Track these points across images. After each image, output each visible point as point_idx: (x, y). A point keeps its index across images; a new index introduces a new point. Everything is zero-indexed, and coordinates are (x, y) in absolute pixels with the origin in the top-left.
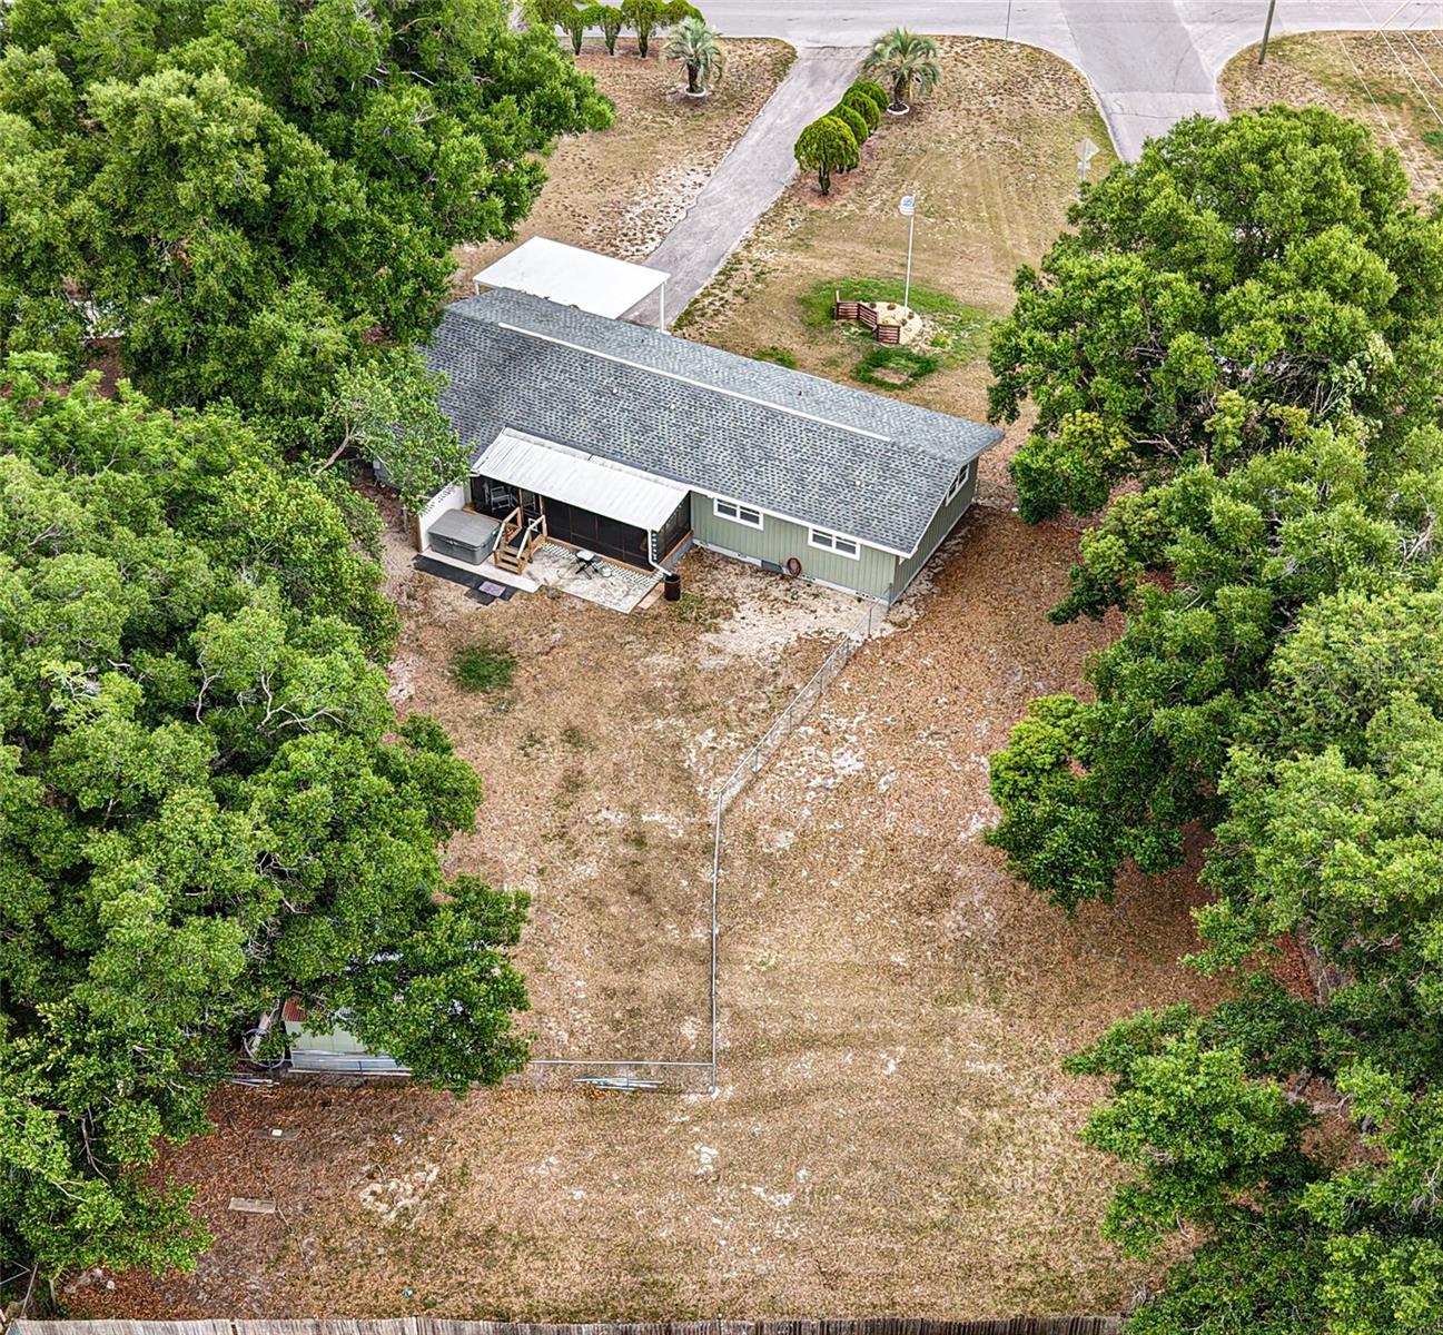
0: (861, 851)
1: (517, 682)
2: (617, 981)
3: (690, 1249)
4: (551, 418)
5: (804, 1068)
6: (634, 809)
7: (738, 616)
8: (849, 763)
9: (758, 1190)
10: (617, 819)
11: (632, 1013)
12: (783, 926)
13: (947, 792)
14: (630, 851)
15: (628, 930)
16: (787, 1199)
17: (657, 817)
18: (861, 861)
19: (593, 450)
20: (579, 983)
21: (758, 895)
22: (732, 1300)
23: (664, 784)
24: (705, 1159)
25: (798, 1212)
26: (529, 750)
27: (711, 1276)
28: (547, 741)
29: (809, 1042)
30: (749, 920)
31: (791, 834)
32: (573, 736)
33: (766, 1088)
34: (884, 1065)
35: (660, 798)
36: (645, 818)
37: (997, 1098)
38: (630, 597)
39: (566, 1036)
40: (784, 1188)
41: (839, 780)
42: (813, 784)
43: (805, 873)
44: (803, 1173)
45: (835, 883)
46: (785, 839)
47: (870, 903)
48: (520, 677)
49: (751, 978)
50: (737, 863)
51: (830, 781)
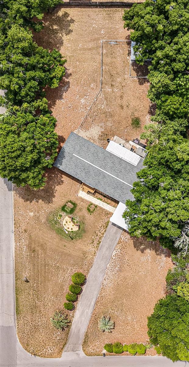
0: (82, 83)
1: (131, 120)
2: (114, 60)
3: (104, 19)
4: (129, 167)
5: (91, 45)
6: (113, 92)
7: (98, 136)
8: (83, 101)
9: (97, 27)
10: (116, 90)
11: (112, 54)
12: (93, 69)
13: (69, 95)
14: (113, 83)
15: (113, 69)
16: (93, 26)
17: (110, 90)
18: (82, 81)
19: (121, 159)
20: (119, 59)
21: (96, 75)
22: (100, 13)
23: (109, 97)
24: (103, 31)
25: (92, 24)
26: (128, 104)
27: (102, 16)
28: (126, 106)
29: (90, 49)
30: (97, 70)
31: (91, 86)
32: (122, 107)
33: (95, 42)
34: (81, 45)
35: (109, 94)
36: (111, 90)
37: (68, 40)
38: (115, 139)
39: (120, 51)
40: (94, 27)
41: (84, 97)
42: (88, 97)
43: (90, 79)
44: (91, 29)
45: (86, 77)
46: (92, 85)
47: (81, 73)
48: (130, 122)
49: (97, 60)
50: (98, 81)
51: (85, 97)
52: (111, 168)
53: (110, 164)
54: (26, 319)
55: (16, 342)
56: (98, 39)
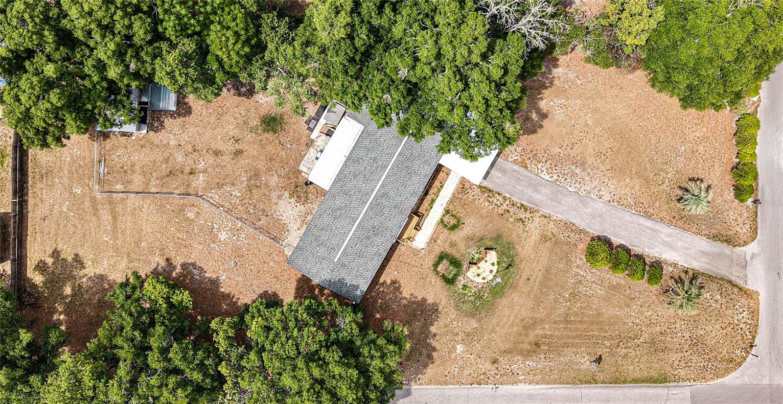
0: (185, 237)
1: (266, 134)
2: (137, 168)
3: (51, 186)
4: (366, 143)
5: (106, 216)
6: (205, 171)
7: (298, 205)
8: (223, 236)
9: (67, 203)
10: (201, 165)
11: (126, 172)
12: (156, 213)
13: (210, 264)
14: (188, 170)
15: (156, 170)
16: (65, 210)
17: (201, 178)
18: (181, 237)
19: (349, 158)
20: (136, 157)
21: (168, 207)
22: (37, 196)
23: (217, 180)
24: (77, 190)
25: (61, 213)
26: (233, 139)
27: (44, 191)
28: (236, 144)
29: (115, 218)
30: (159, 204)
31: (193, 217)
32: (238, 153)
33: (99, 206)
34: (106, 237)
35: (210, 179)
36: (201, 175)
37: (95, 265)
38: (307, 169)
39: (118, 154)
40: (68, 209)
41: (216, 233)
42: (215, 225)
43: (177, 220)
44: (72, 214)
45: (172, 229)
46: (191, 215)
47: (164, 238)
48: (270, 136)
49: (137, 204)
50: (182, 201)
51: (216, 230)
52: (366, 180)
53: (359, 183)
54: (676, 363)
55: (723, 386)
56: (93, 200)
